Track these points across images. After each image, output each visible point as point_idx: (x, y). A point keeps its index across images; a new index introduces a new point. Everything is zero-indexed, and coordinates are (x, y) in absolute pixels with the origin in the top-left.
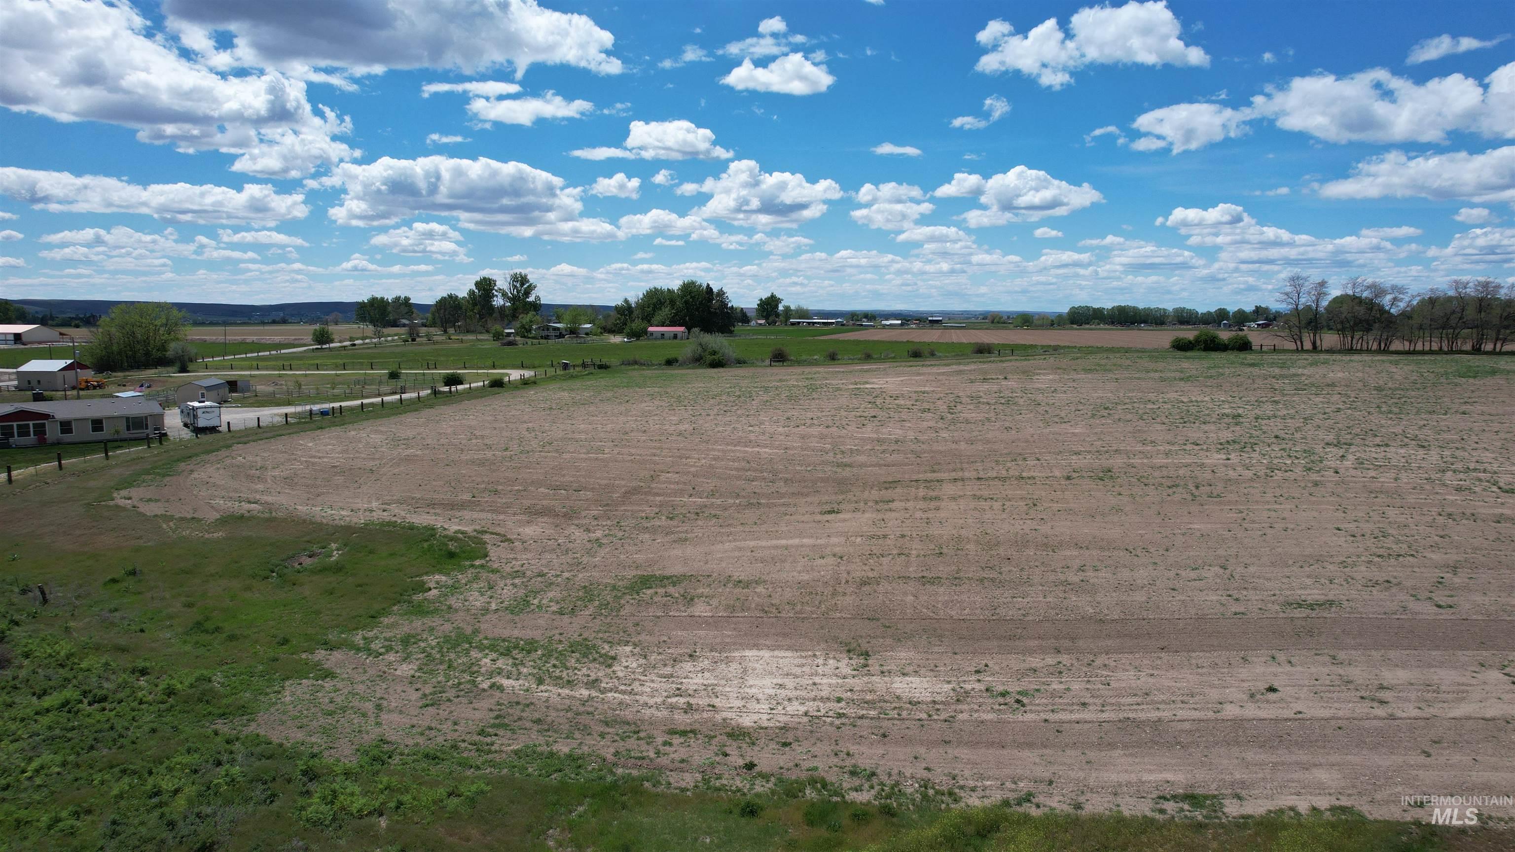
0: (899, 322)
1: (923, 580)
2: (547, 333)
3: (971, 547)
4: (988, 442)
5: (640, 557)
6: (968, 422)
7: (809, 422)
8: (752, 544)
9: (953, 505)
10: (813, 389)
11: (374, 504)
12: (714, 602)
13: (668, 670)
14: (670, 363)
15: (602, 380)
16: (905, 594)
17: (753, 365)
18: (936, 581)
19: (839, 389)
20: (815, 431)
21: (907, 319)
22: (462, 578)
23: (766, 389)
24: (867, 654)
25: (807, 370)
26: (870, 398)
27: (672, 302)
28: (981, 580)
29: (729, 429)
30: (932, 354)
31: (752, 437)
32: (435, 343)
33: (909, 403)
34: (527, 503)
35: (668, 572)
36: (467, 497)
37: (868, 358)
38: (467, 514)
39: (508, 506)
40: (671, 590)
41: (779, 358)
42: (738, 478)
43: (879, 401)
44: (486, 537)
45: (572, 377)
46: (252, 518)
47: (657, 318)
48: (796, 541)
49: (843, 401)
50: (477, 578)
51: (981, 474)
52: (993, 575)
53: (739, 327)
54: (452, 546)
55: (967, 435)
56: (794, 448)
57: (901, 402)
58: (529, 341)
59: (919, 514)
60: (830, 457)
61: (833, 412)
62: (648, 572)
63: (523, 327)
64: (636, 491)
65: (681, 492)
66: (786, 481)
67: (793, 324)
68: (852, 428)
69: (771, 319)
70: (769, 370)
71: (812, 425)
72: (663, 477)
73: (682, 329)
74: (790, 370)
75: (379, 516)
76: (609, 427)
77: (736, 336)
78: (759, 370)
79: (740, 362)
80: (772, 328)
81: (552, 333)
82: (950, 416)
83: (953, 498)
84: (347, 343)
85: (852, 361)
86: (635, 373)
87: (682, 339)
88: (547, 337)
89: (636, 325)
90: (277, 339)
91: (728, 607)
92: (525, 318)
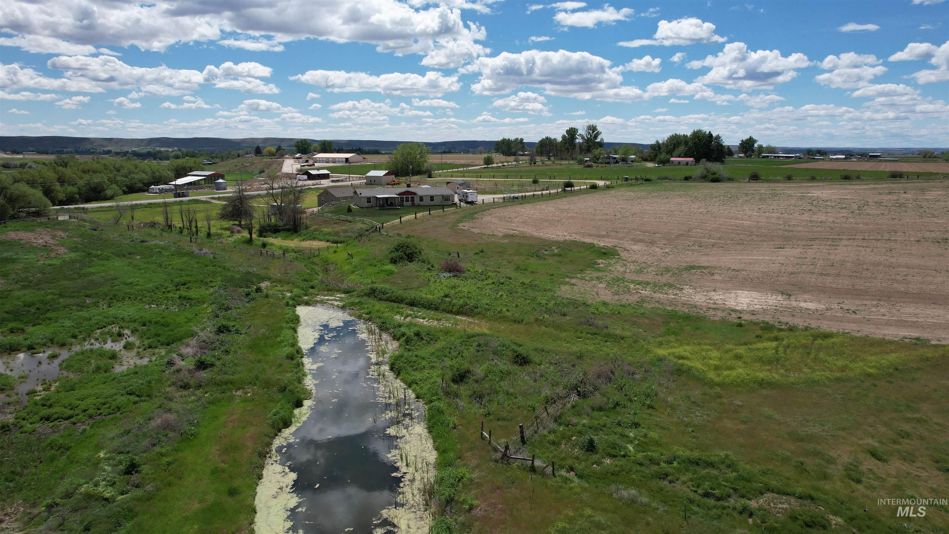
0: (844, 157)
1: (821, 274)
2: (609, 161)
3: (849, 265)
4: (877, 224)
5: (688, 259)
6: (868, 214)
7: (771, 211)
8: (740, 257)
9: (845, 248)
10: (775, 195)
11: (565, 234)
12: (723, 276)
13: (705, 294)
14: (687, 179)
15: (649, 187)
16: (811, 278)
17: (738, 181)
18: (829, 275)
19: (790, 196)
20: (774, 215)
21: (849, 154)
22: (612, 262)
23: (746, 195)
24: (790, 295)
25: (772, 185)
26: (810, 201)
27: (686, 143)
28: (851, 276)
29: (727, 212)
30: (858, 178)
31: (739, 216)
32: (546, 165)
33: (833, 204)
34: (632, 237)
35: (701, 265)
36: (605, 233)
37: (813, 179)
38: (606, 239)
39: (624, 238)
40: (703, 270)
41: (755, 178)
42: (732, 233)
43: (814, 203)
44: (617, 248)
45: (632, 185)
46: (516, 236)
47: (676, 153)
48: (761, 258)
49: (793, 202)
50: (617, 262)
51: (866, 237)
52: (858, 274)
53: (728, 159)
54: (603, 250)
55: (865, 221)
56: (762, 222)
57: (829, 203)
58: (600, 165)
59: (824, 251)
60: (782, 227)
61: (786, 207)
62: (693, 264)
63: (595, 157)
64: (682, 235)
65: (704, 237)
66: (757, 236)
67: (764, 157)
68: (796, 214)
69: (748, 153)
70: (748, 185)
71: (772, 212)
72: (694, 231)
73: (692, 159)
74: (761, 185)
75: (568, 238)
76: (662, 209)
77: (725, 164)
78: (742, 184)
79: (730, 180)
80: (749, 159)
81: (612, 161)
82: (858, 211)
83: (846, 246)
84: (500, 165)
85: (802, 181)
86: (667, 184)
87: (691, 165)
88: (608, 163)
89: (663, 156)
90: (462, 162)
91: (729, 277)
92: (597, 152)
